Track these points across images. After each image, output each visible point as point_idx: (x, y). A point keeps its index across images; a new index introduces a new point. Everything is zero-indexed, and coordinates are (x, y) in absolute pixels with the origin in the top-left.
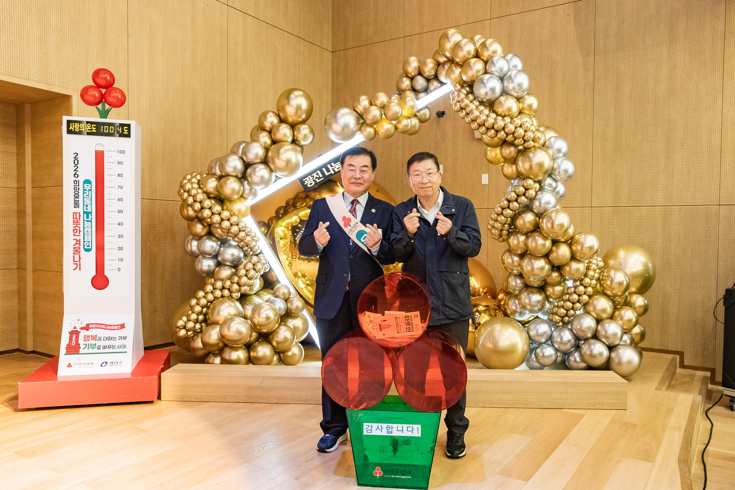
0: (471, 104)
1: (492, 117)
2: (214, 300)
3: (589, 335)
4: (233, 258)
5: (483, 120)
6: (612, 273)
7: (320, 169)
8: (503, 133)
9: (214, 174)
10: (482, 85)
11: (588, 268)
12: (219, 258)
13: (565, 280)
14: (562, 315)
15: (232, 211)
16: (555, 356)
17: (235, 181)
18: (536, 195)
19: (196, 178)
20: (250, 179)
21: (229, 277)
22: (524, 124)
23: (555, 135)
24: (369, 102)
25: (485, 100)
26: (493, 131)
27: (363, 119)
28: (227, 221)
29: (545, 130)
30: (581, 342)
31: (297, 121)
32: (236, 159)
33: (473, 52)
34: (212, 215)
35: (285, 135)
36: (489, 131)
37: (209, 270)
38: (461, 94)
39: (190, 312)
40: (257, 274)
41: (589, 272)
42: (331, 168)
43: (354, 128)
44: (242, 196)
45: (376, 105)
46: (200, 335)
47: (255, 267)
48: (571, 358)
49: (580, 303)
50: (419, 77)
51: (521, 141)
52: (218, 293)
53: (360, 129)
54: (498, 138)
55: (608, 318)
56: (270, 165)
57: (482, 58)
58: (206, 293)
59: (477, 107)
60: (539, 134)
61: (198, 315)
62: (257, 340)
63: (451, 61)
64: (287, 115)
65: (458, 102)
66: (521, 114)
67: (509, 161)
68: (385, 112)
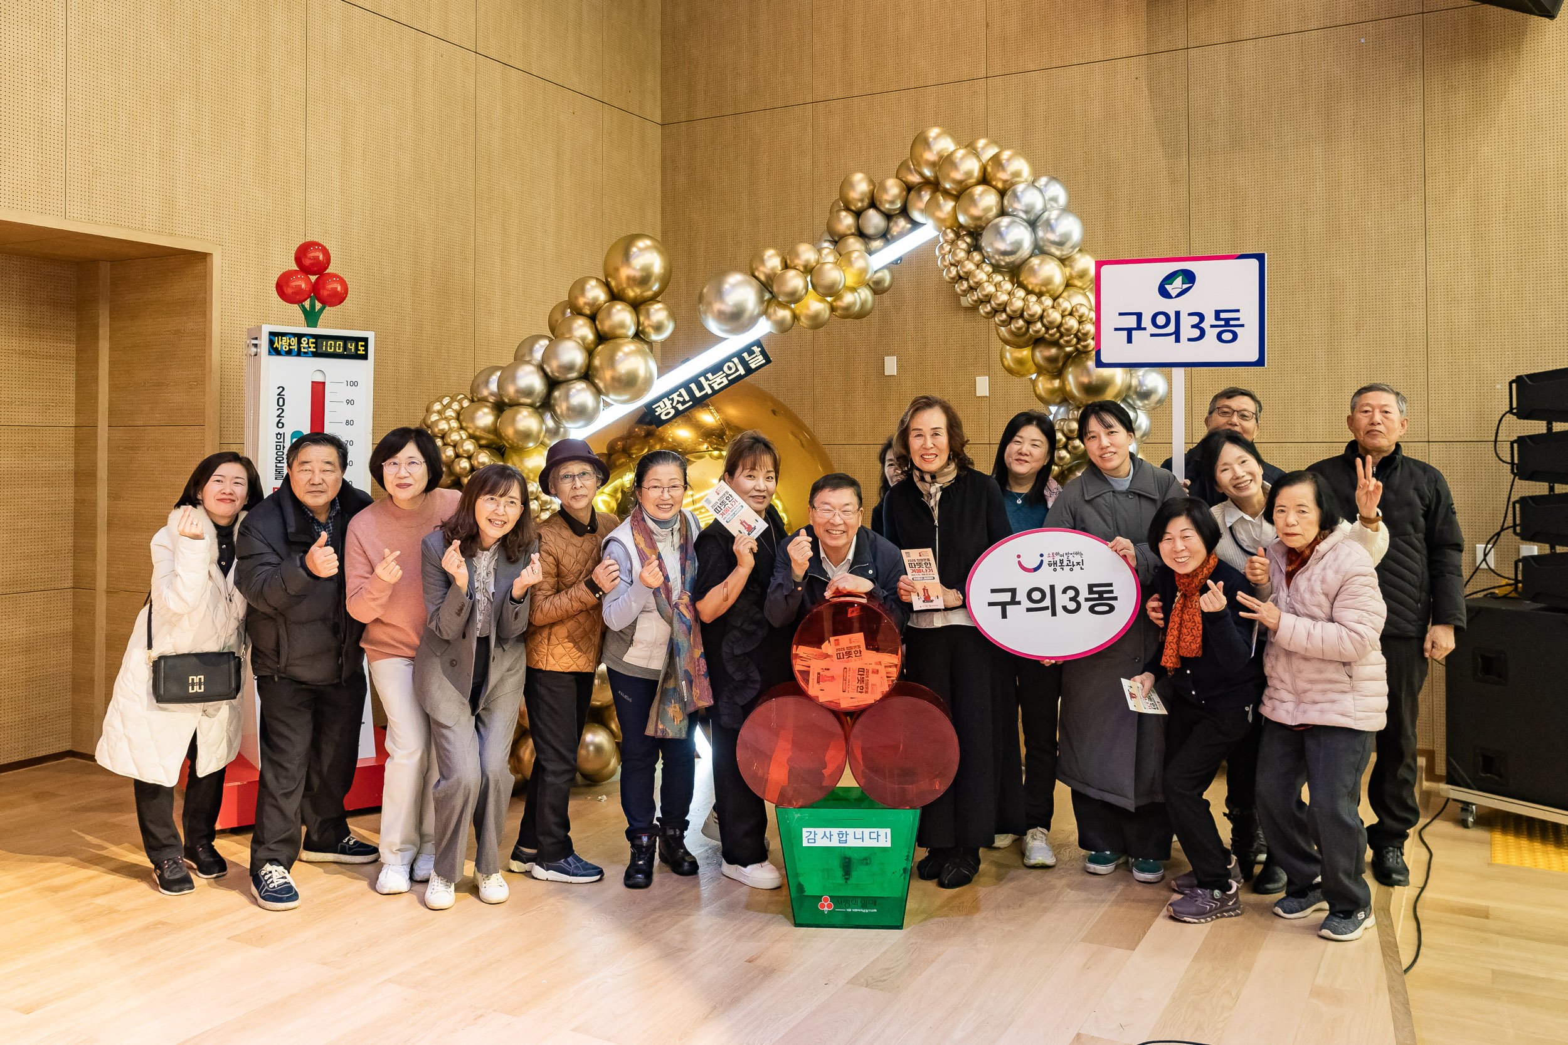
0: (978, 271)
5: (1003, 301)
7: (686, 385)
8: (1039, 325)
9: (484, 400)
10: (998, 236)
17: (530, 415)
19: (450, 408)
20: (559, 411)
22: (1077, 310)
24: (781, 262)
25: (1003, 263)
26: (1021, 322)
27: (771, 293)
31: (643, 297)
32: (531, 372)
33: (976, 173)
35: (622, 325)
36: (1013, 321)
38: (957, 249)
42: (705, 384)
43: (754, 309)
44: (542, 443)
45: (794, 268)
50: (872, 212)
51: (1072, 339)
53: (765, 312)
54: (1031, 334)
56: (597, 381)
57: (994, 183)
59: (989, 276)
63: (934, 185)
64: (624, 286)
65: (952, 264)
66: (1069, 288)
67: (1048, 372)
68: (814, 280)
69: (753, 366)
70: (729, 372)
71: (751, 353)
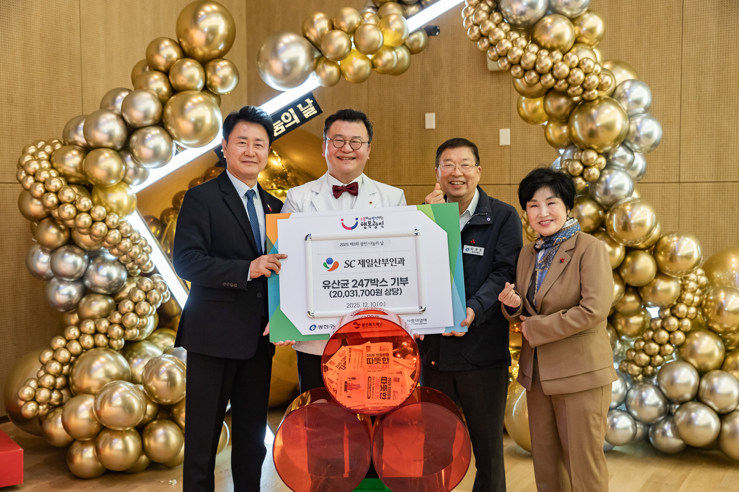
0: (497, 29)
1: (532, 50)
2: (82, 352)
3: (688, 396)
4: (111, 282)
5: (518, 56)
6: (722, 295)
8: (549, 77)
9: (74, 144)
11: (683, 288)
12: (87, 282)
13: (646, 306)
14: (643, 364)
15: (107, 205)
16: (633, 428)
17: (111, 156)
18: (601, 176)
19: (44, 150)
20: (136, 153)
21: (104, 314)
22: (583, 63)
23: (631, 76)
24: (329, 24)
25: (519, 22)
26: (534, 74)
27: (320, 51)
28: (100, 224)
29: (613, 68)
30: (673, 406)
31: (210, 55)
32: (112, 120)
34: (77, 214)
35: (191, 79)
36: (527, 74)
37: (71, 301)
38: (480, 12)
39: (42, 373)
40: (151, 308)
41: (685, 295)
43: (305, 66)
44: (123, 180)
45: (340, 29)
46: (59, 410)
47: (148, 296)
48: (658, 431)
49: (671, 345)
51: (578, 89)
52: (88, 341)
53: (315, 68)
54: (542, 85)
55: (716, 368)
56: (169, 128)
58: (68, 341)
59: (507, 33)
60: (607, 79)
61: (55, 377)
62: (154, 417)
64: (194, 45)
65: (475, 24)
66: (577, 45)
67: (557, 118)
68: (357, 40)
69: (307, 116)
70: (286, 121)
71: (305, 104)
